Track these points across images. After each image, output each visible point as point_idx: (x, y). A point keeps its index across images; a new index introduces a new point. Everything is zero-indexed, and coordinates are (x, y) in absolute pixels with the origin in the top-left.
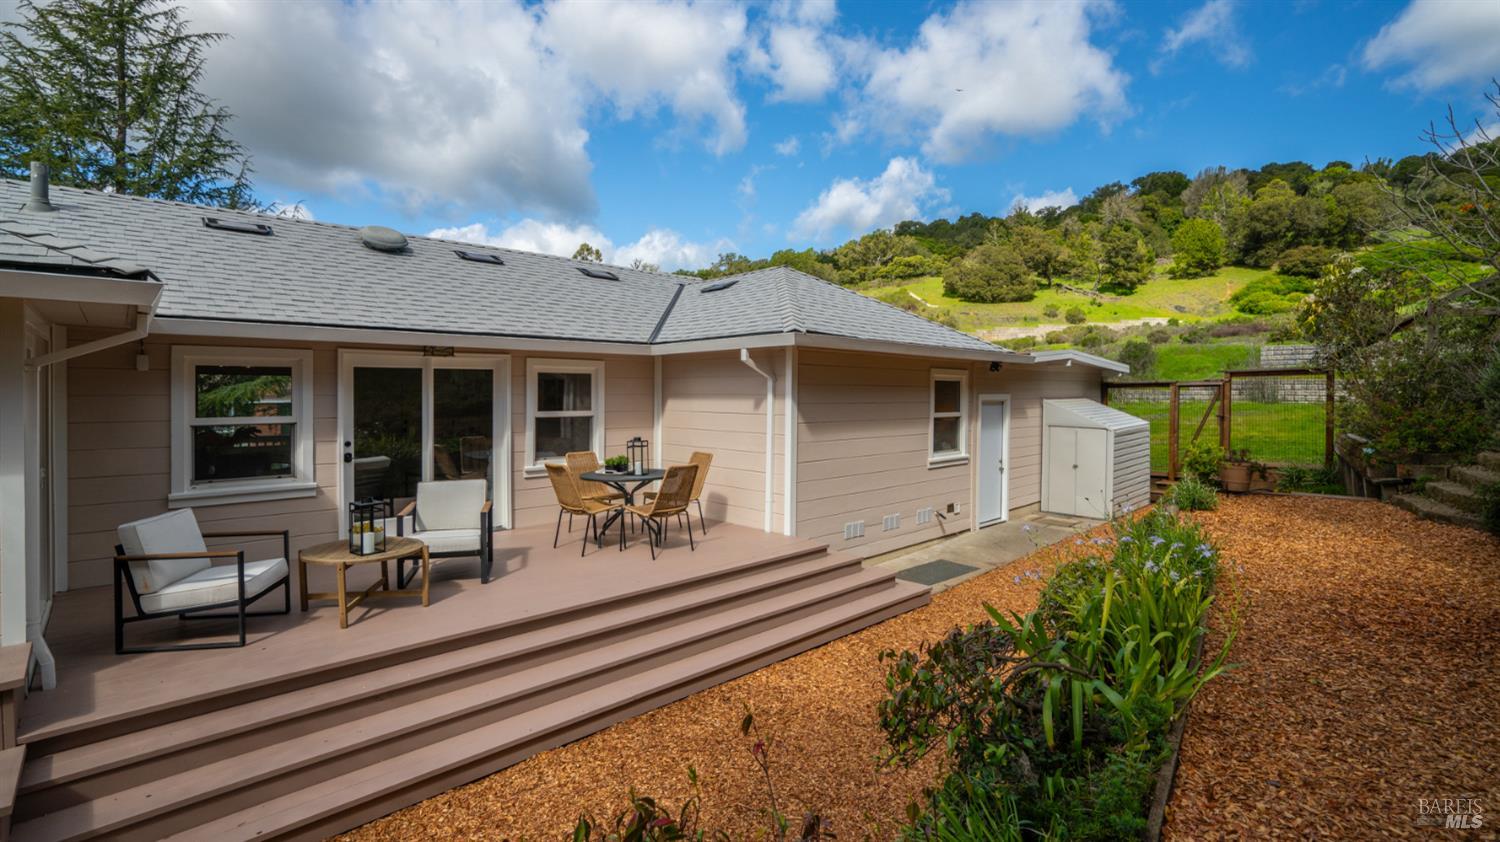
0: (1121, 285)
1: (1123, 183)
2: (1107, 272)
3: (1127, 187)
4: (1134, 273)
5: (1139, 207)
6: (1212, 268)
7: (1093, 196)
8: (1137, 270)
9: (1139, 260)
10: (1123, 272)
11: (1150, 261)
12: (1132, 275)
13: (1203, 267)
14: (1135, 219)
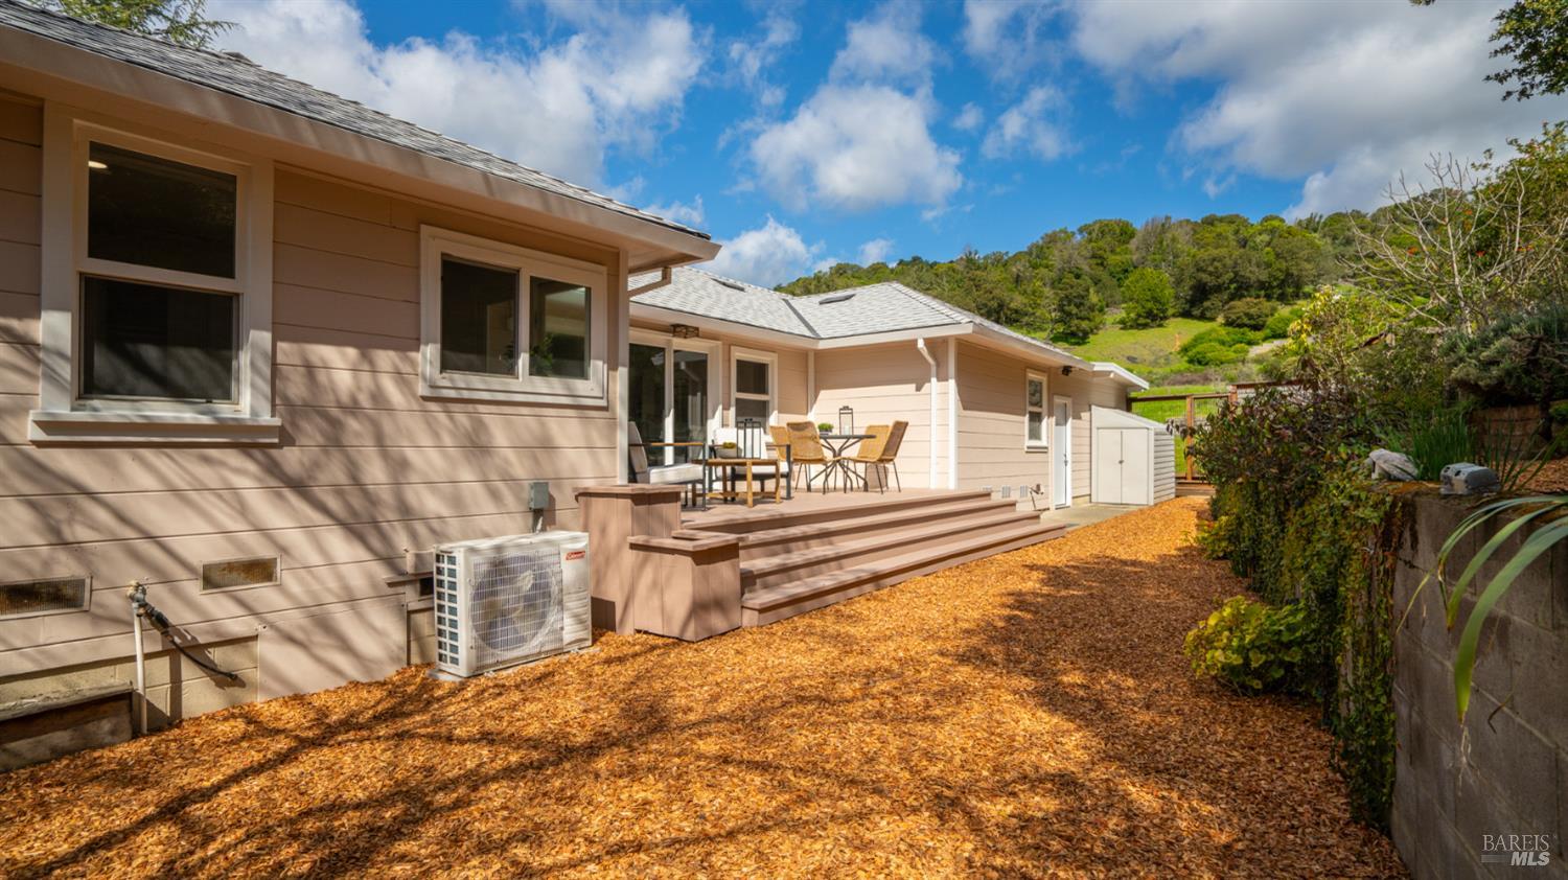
0: (1073, 334)
1: (1070, 230)
2: (1060, 321)
3: (1073, 233)
4: (1087, 322)
5: (1088, 255)
6: (1161, 319)
7: (1041, 242)
8: (1089, 319)
9: (1092, 308)
10: (1076, 322)
11: (1101, 310)
12: (1085, 325)
13: (1152, 317)
14: (1086, 268)
